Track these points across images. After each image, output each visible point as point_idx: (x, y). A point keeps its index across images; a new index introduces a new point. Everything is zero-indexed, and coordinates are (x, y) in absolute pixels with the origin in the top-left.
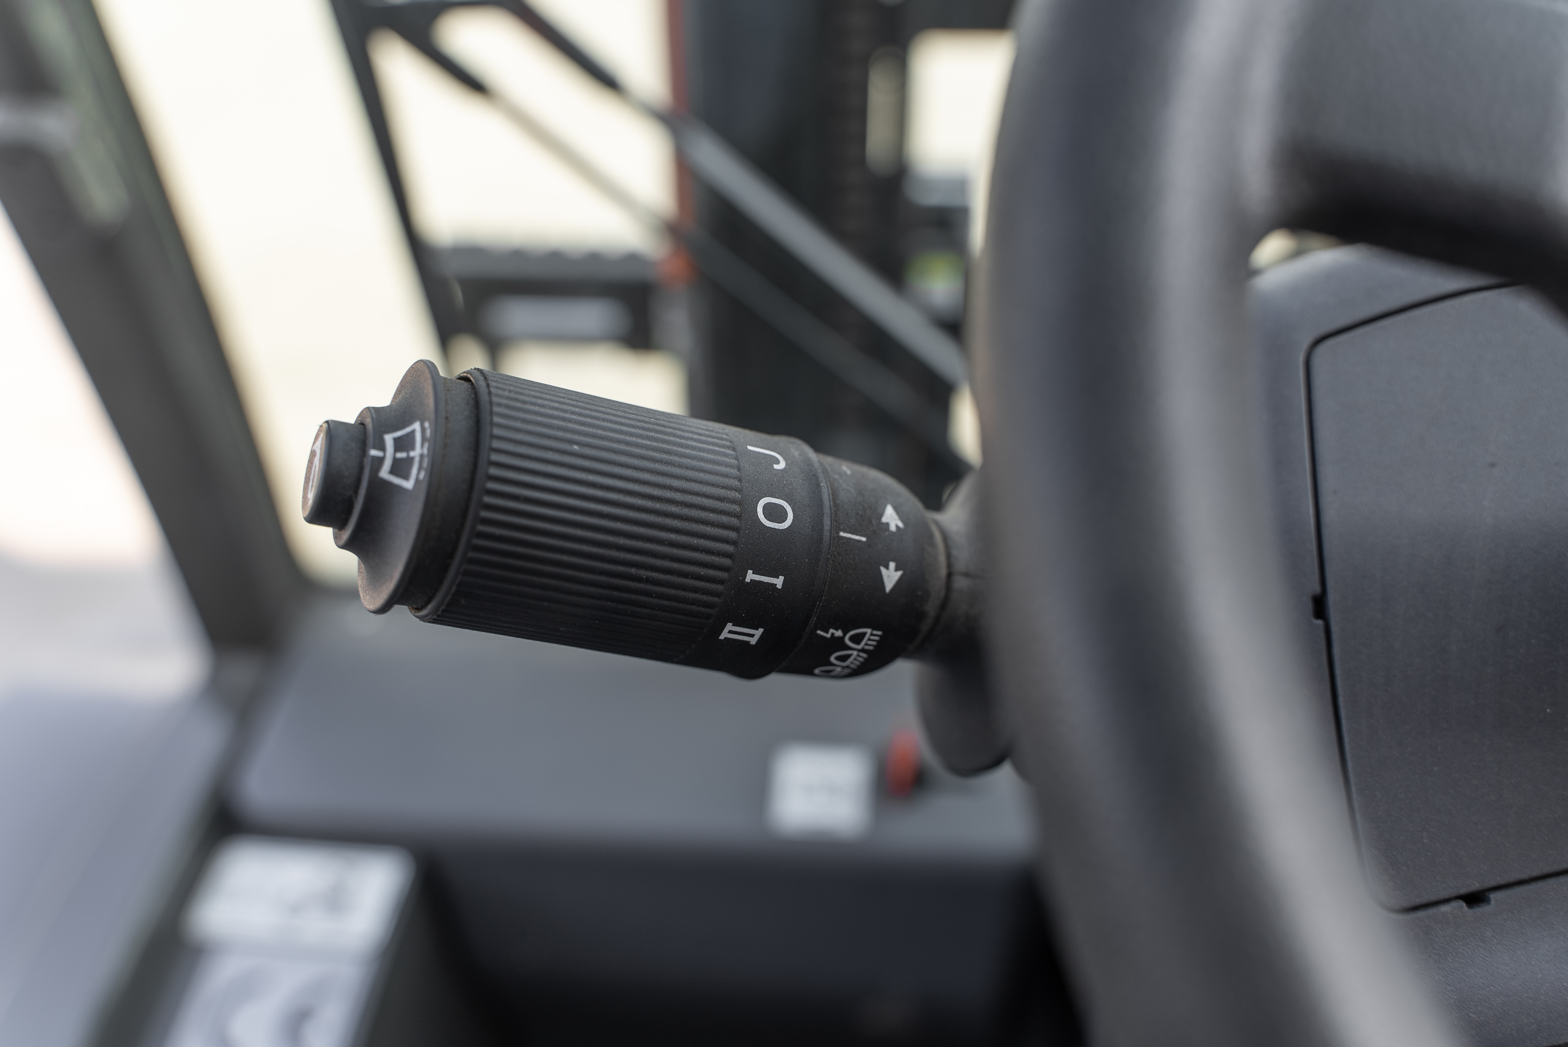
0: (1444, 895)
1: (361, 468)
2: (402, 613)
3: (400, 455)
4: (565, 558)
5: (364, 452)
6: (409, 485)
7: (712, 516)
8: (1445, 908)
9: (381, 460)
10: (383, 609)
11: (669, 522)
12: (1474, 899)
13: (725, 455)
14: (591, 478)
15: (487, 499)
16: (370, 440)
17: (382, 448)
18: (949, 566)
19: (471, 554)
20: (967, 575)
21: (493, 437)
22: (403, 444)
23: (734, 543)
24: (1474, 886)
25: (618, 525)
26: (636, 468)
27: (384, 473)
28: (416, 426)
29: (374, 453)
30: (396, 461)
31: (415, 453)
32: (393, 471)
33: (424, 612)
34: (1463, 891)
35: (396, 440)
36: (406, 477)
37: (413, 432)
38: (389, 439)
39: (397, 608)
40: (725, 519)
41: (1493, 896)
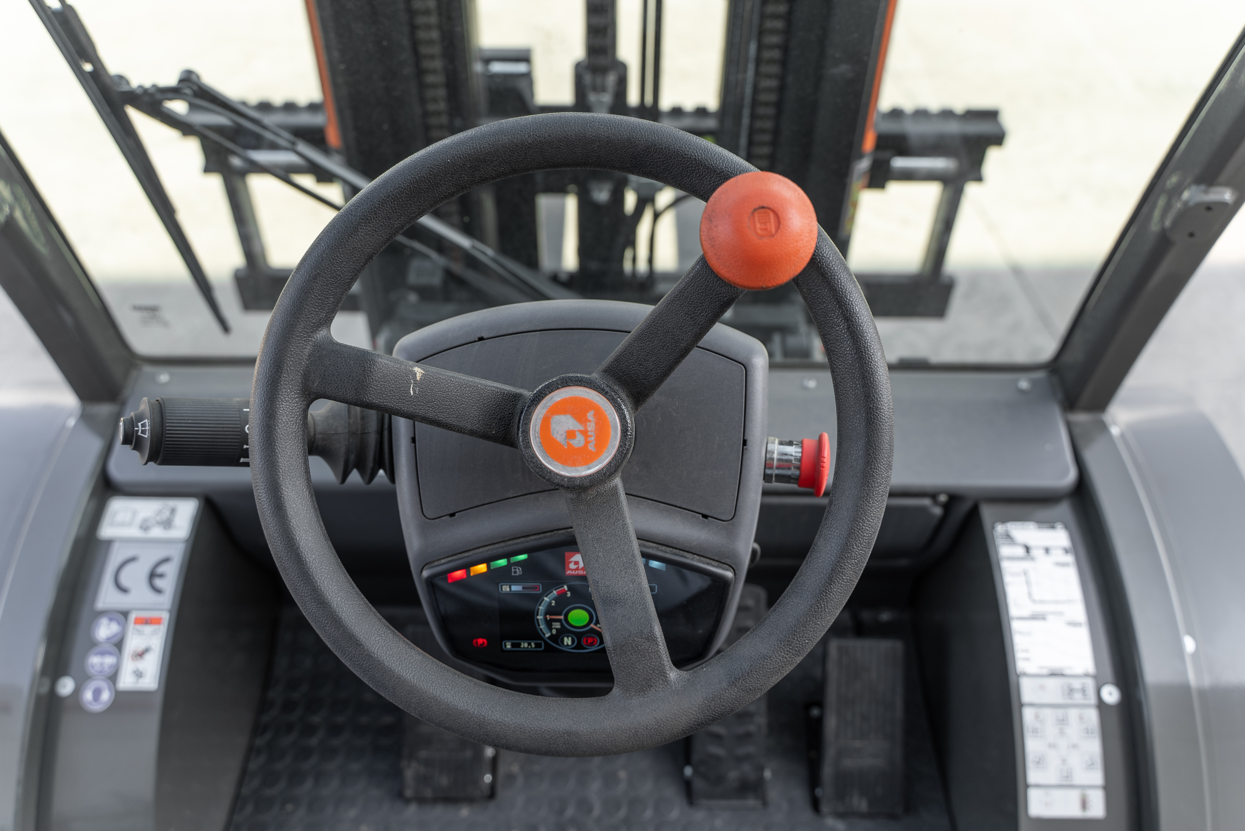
0: (444, 514)
1: (133, 432)
2: (151, 464)
3: (143, 429)
4: (190, 450)
5: (133, 428)
6: (146, 436)
7: (232, 433)
8: (444, 518)
9: (138, 430)
10: (146, 464)
11: (219, 436)
12: (452, 515)
13: (236, 414)
14: (195, 429)
15: (167, 436)
16: (135, 425)
17: (138, 427)
18: (315, 431)
19: (165, 452)
20: (320, 433)
21: (166, 419)
22: (143, 425)
23: (239, 439)
24: (451, 512)
25: (204, 440)
26: (208, 424)
27: (139, 434)
28: (146, 421)
29: (136, 429)
30: (142, 430)
31: (147, 428)
32: (141, 433)
33: (157, 463)
34: (448, 513)
35: (141, 424)
36: (145, 435)
37: (146, 422)
38: (140, 424)
39: (149, 463)
40: (235, 433)
41: (456, 514)
